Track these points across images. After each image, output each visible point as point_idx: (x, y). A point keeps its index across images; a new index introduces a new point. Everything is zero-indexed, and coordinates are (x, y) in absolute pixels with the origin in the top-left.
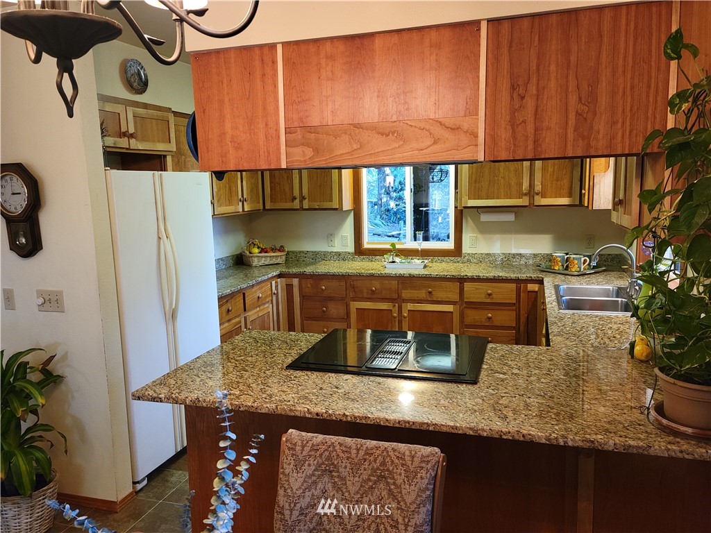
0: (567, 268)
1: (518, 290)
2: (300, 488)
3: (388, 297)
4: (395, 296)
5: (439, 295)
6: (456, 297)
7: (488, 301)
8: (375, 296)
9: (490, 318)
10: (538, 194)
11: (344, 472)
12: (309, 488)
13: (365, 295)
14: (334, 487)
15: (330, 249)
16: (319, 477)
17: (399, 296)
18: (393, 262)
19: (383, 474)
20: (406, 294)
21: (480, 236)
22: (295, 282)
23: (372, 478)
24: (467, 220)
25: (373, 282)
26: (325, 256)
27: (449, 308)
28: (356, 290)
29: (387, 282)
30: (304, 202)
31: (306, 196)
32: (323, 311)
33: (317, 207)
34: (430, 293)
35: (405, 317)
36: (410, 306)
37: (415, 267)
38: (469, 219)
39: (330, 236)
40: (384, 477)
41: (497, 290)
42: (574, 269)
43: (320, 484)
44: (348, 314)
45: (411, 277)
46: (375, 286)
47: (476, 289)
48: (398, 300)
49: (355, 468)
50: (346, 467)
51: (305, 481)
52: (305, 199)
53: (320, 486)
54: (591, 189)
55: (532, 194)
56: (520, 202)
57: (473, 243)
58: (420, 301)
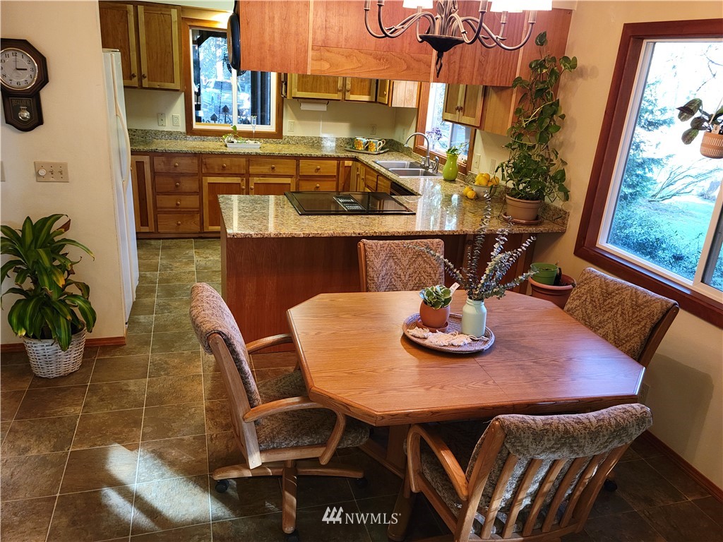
0: (367, 148)
1: (338, 165)
2: (380, 266)
3: (237, 172)
4: (243, 171)
5: (279, 170)
6: (293, 172)
7: (317, 174)
8: (225, 172)
9: (318, 187)
10: (348, 91)
13: (217, 171)
15: (161, 129)
17: (248, 173)
18: (233, 142)
20: (252, 170)
21: (296, 122)
22: (146, 159)
24: (287, 108)
25: (224, 159)
26: (156, 133)
27: (288, 181)
28: (208, 166)
29: (236, 159)
30: (143, 81)
31: (146, 75)
32: (177, 186)
33: (158, 87)
34: (273, 168)
35: (252, 189)
36: (257, 180)
37: (252, 146)
38: (288, 106)
39: (160, 116)
40: (420, 255)
41: (323, 166)
42: (373, 150)
43: (389, 263)
44: (201, 187)
45: (258, 155)
46: (226, 162)
47: (309, 165)
48: (247, 175)
50: (399, 254)
51: (382, 263)
52: (145, 77)
54: (391, 91)
55: (344, 91)
56: (335, 96)
57: (292, 128)
58: (264, 176)
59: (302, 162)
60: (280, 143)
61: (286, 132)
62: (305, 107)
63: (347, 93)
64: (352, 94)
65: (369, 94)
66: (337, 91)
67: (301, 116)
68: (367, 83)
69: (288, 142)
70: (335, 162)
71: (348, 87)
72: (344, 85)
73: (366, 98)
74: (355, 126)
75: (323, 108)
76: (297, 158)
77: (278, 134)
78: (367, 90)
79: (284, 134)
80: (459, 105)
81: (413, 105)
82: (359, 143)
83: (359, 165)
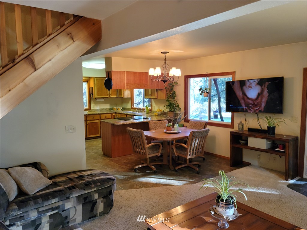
7: (105, 118)
21: (95, 105)
24: (92, 101)
27: (97, 121)
36: (89, 122)
42: (119, 110)
47: (103, 116)
54: (124, 94)
55: (109, 95)
56: (107, 97)
58: (91, 120)
59: (101, 115)
60: (91, 111)
61: (92, 108)
62: (98, 100)
63: (110, 95)
64: (112, 95)
65: (116, 95)
66: (108, 95)
67: (96, 103)
68: (115, 92)
69: (93, 111)
70: (110, 114)
71: (110, 94)
72: (109, 93)
73: (115, 96)
74: (111, 105)
75: (103, 100)
76: (100, 114)
77: (90, 109)
78: (115, 94)
79: (91, 109)
80: (150, 94)
81: (130, 97)
82: (114, 108)
83: (117, 114)
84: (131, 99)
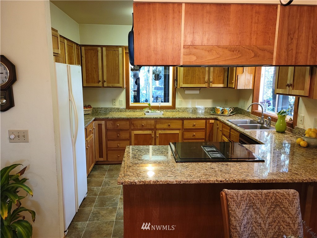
0: (223, 113)
1: (206, 122)
2: (242, 216)
3: (150, 128)
4: (153, 127)
5: (173, 126)
6: (180, 127)
7: (194, 128)
8: (143, 128)
9: (194, 135)
10: (211, 82)
11: (258, 206)
12: (245, 215)
13: (139, 128)
14: (255, 213)
15: (114, 107)
16: (248, 209)
17: (155, 128)
18: (148, 112)
19: (277, 204)
20: (158, 126)
21: (183, 100)
22: (103, 123)
23: (272, 206)
24: (178, 93)
25: (143, 121)
26: (111, 110)
27: (177, 132)
28: (134, 125)
29: (149, 121)
30: (104, 83)
31: (106, 80)
32: (118, 136)
33: (111, 86)
34: (169, 125)
35: (157, 137)
36: (160, 132)
37: (159, 114)
38: (179, 93)
39: (113, 100)
40: (278, 205)
41: (198, 123)
42: (226, 114)
43: (249, 212)
44: (130, 136)
45: (161, 118)
46: (144, 123)
47: (189, 123)
48: (155, 129)
49: (263, 203)
50: (258, 203)
51: (243, 212)
52: (105, 82)
53: (250, 213)
54: (237, 81)
55: (209, 82)
56: (204, 86)
57: (180, 103)
58: (164, 129)
59: (185, 122)
60: (174, 112)
61: (177, 106)
62: (187, 92)
63: (210, 84)
64: (213, 83)
65: (223, 83)
66: (205, 83)
67: (186, 97)
68: (222, 77)
69: (179, 111)
70: (204, 121)
71: (211, 80)
72: (209, 79)
73: (221, 85)
74: (216, 101)
75: (197, 92)
76: (183, 119)
77: (173, 107)
78: (222, 81)
81: (250, 87)
82: (218, 110)
83: (218, 122)
84: (254, 92)
